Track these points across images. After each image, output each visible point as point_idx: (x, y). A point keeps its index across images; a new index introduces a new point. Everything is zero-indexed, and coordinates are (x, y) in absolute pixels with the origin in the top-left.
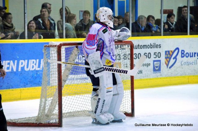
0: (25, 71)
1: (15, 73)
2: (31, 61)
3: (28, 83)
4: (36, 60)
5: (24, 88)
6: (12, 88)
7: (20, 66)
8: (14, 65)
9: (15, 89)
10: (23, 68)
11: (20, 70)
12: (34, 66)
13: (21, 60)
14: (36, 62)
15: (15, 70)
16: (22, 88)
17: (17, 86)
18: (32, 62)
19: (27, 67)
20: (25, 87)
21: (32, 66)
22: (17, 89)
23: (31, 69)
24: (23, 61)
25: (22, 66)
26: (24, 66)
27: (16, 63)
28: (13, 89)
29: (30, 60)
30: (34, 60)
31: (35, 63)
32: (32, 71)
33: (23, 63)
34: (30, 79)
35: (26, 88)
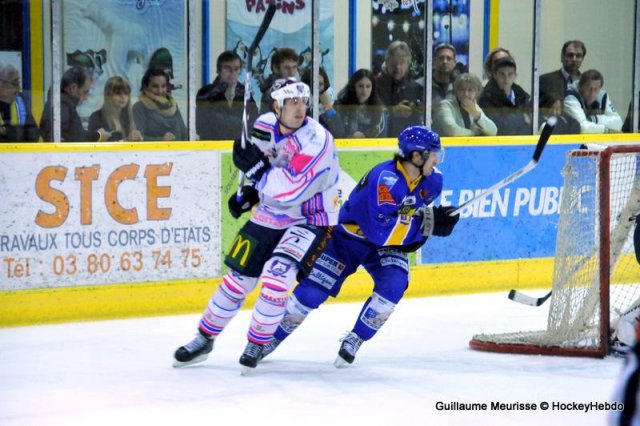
0: (531, 216)
1: (504, 220)
2: (546, 192)
3: (538, 246)
4: (559, 189)
5: (528, 260)
6: (497, 257)
7: (518, 203)
8: (503, 200)
9: (503, 261)
10: (524, 209)
11: (516, 212)
12: (554, 202)
13: (521, 187)
14: (559, 192)
15: (504, 212)
16: (520, 259)
17: (510, 254)
18: (549, 194)
19: (536, 207)
20: (529, 257)
21: (547, 204)
22: (508, 261)
23: (547, 212)
24: (525, 191)
25: (524, 203)
26: (528, 203)
27: (507, 196)
28: (499, 261)
29: (543, 189)
30: (554, 189)
31: (556, 195)
32: (548, 217)
33: (525, 196)
34: (543, 237)
35: (534, 260)
